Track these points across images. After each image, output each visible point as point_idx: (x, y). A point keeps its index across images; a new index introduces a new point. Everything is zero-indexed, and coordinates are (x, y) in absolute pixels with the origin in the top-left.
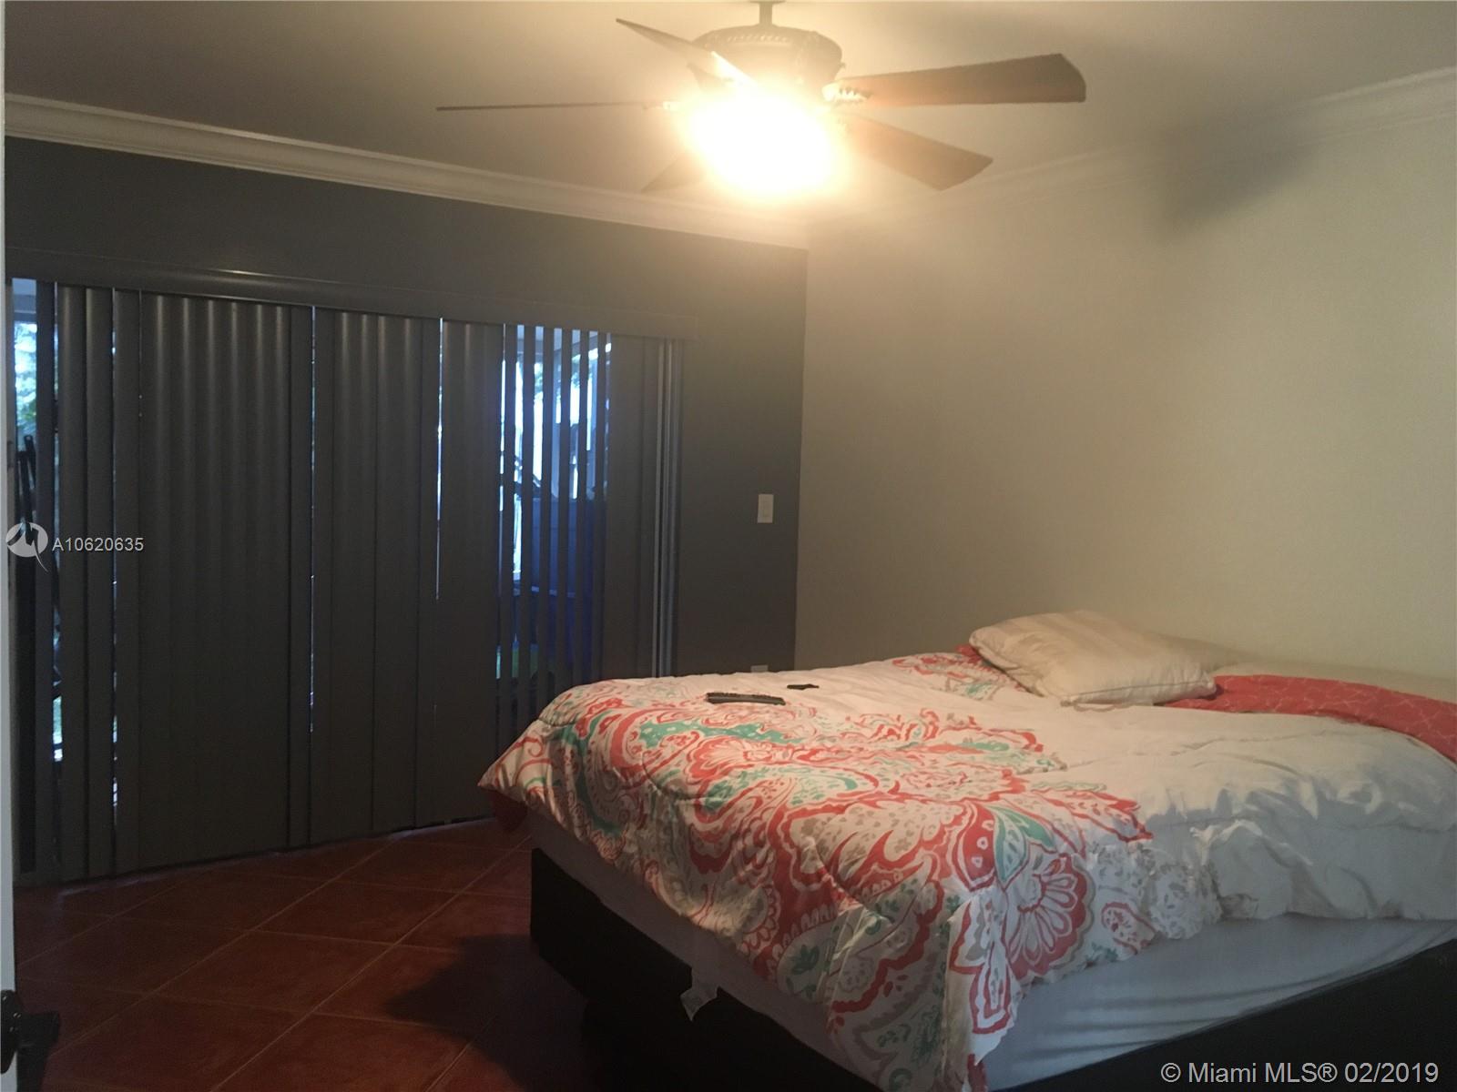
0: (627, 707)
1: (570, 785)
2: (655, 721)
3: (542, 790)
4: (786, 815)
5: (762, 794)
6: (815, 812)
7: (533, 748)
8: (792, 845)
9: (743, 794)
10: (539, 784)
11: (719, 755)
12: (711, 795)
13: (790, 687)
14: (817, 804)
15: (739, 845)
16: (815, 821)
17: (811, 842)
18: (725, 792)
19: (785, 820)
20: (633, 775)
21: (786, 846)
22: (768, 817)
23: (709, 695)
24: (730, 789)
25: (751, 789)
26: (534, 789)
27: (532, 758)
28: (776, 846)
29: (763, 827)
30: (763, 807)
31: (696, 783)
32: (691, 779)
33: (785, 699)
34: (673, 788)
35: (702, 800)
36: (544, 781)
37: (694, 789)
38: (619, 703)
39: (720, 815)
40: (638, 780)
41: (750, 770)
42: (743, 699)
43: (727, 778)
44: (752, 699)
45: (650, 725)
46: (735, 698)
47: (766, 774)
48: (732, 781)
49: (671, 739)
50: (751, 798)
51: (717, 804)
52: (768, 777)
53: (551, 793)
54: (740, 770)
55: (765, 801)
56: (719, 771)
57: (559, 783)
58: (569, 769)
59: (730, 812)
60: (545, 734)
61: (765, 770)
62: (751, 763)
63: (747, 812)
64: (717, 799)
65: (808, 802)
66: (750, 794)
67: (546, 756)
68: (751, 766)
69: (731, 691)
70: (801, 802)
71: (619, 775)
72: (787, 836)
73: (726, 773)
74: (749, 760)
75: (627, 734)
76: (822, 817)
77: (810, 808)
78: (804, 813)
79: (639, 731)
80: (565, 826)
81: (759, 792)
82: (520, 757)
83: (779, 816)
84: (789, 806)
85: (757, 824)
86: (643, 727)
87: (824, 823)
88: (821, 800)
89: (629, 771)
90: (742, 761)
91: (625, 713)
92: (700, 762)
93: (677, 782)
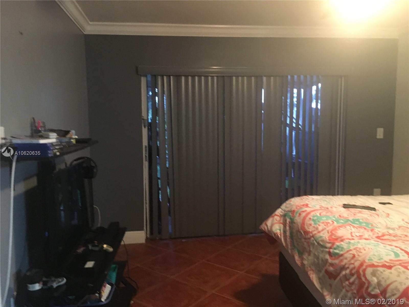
0: (310, 207)
1: (288, 234)
2: (318, 215)
3: (279, 233)
4: (365, 264)
5: (355, 254)
6: (378, 266)
7: (277, 218)
8: (366, 279)
9: (348, 251)
10: (278, 231)
11: (341, 232)
12: (335, 249)
13: (380, 203)
14: (380, 263)
15: (344, 273)
16: (377, 270)
17: (375, 280)
18: (340, 249)
19: (364, 267)
20: (307, 234)
21: (363, 279)
22: (357, 264)
23: (344, 205)
24: (343, 248)
25: (351, 250)
26: (277, 233)
27: (276, 222)
28: (359, 277)
29: (354, 268)
30: (355, 259)
31: (329, 243)
32: (328, 241)
33: (376, 208)
34: (321, 243)
35: (331, 250)
36: (280, 230)
37: (329, 245)
38: (307, 205)
39: (338, 258)
40: (309, 237)
41: (352, 241)
42: (358, 207)
43: (342, 243)
44: (361, 207)
45: (317, 216)
46: (355, 207)
47: (359, 245)
48: (344, 245)
49: (323, 223)
50: (351, 254)
51: (337, 254)
52: (359, 246)
53: (282, 235)
54: (347, 241)
55: (356, 256)
56: (339, 240)
57: (285, 232)
58: (288, 228)
59: (341, 258)
60: (281, 214)
61: (358, 242)
62: (353, 238)
63: (349, 259)
64: (337, 251)
65: (375, 261)
66: (351, 252)
67: (282, 222)
68: (353, 239)
69: (353, 203)
70: (372, 260)
71: (303, 233)
72: (364, 275)
73: (342, 241)
74: (352, 236)
75: (307, 218)
76: (381, 269)
77: (376, 264)
78: (373, 266)
79: (312, 218)
80: (286, 248)
81: (354, 252)
82: (273, 221)
83: (361, 265)
84: (367, 261)
85: (352, 266)
86: (314, 216)
87: (381, 272)
88: (382, 261)
89: (306, 233)
90: (350, 237)
91: (308, 209)
92: (332, 234)
93: (323, 241)
